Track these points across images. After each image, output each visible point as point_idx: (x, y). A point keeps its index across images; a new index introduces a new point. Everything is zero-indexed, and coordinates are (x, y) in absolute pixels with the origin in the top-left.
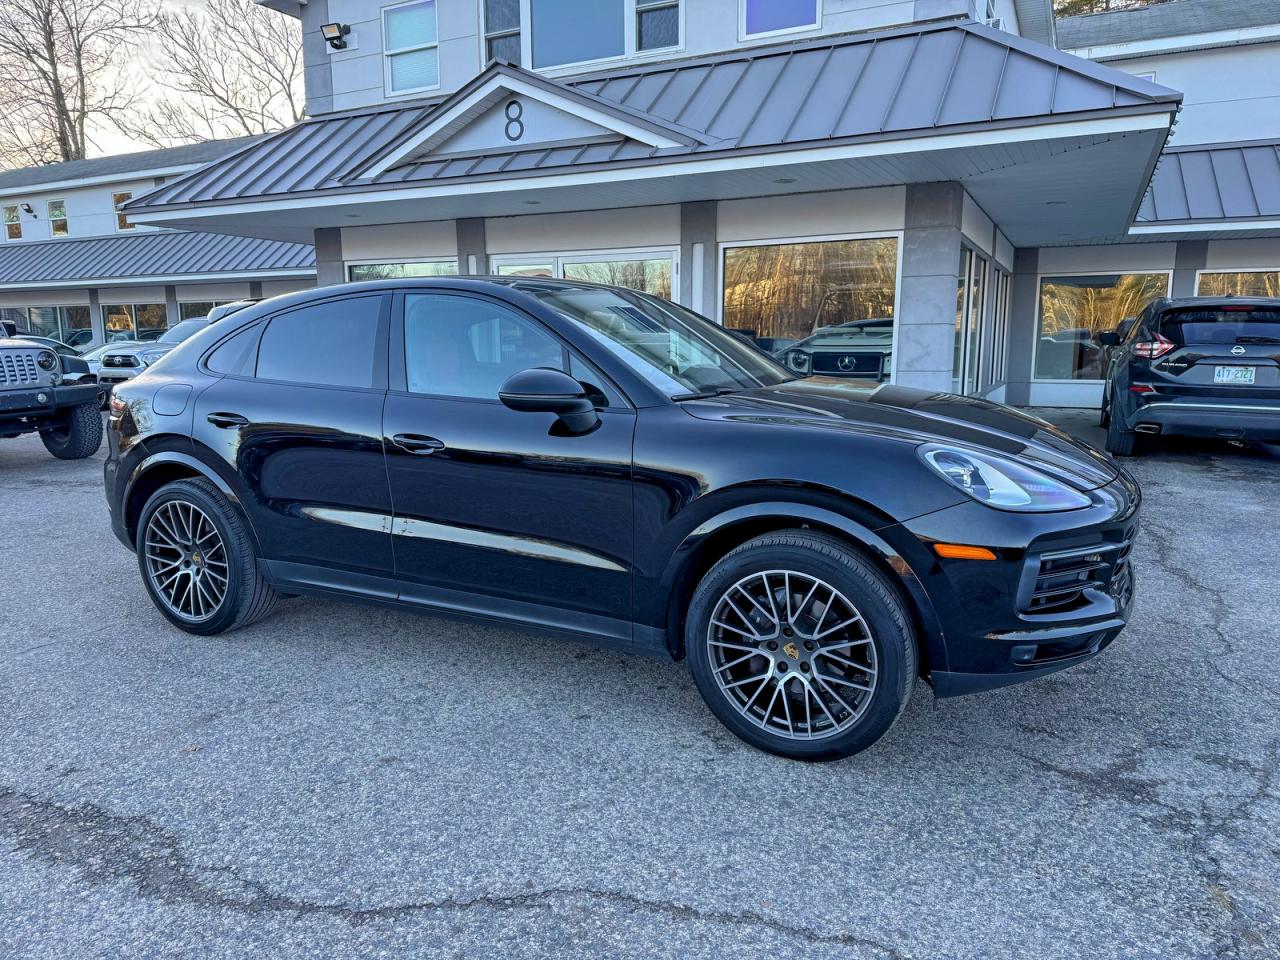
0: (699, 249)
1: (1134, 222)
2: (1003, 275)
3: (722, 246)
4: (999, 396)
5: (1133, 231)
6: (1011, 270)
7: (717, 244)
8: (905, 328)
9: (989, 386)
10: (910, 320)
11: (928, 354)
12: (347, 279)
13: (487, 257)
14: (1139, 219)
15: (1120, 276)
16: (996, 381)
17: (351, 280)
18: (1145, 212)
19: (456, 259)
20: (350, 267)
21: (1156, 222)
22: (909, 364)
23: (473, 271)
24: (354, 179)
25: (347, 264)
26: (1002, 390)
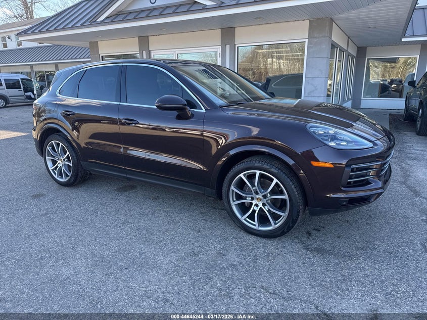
0: (228, 47)
1: (405, 36)
2: (352, 58)
3: (237, 46)
4: (348, 105)
5: (404, 40)
6: (355, 56)
7: (235, 45)
8: (307, 79)
9: (344, 101)
10: (309, 76)
11: (316, 89)
12: (101, 60)
13: (150, 51)
14: (406, 35)
15: (399, 58)
16: (348, 98)
17: (103, 60)
18: (409, 32)
19: (138, 52)
20: (102, 56)
21: (413, 36)
22: (309, 94)
23: (145, 57)
24: (95, 21)
25: (101, 55)
26: (350, 102)
